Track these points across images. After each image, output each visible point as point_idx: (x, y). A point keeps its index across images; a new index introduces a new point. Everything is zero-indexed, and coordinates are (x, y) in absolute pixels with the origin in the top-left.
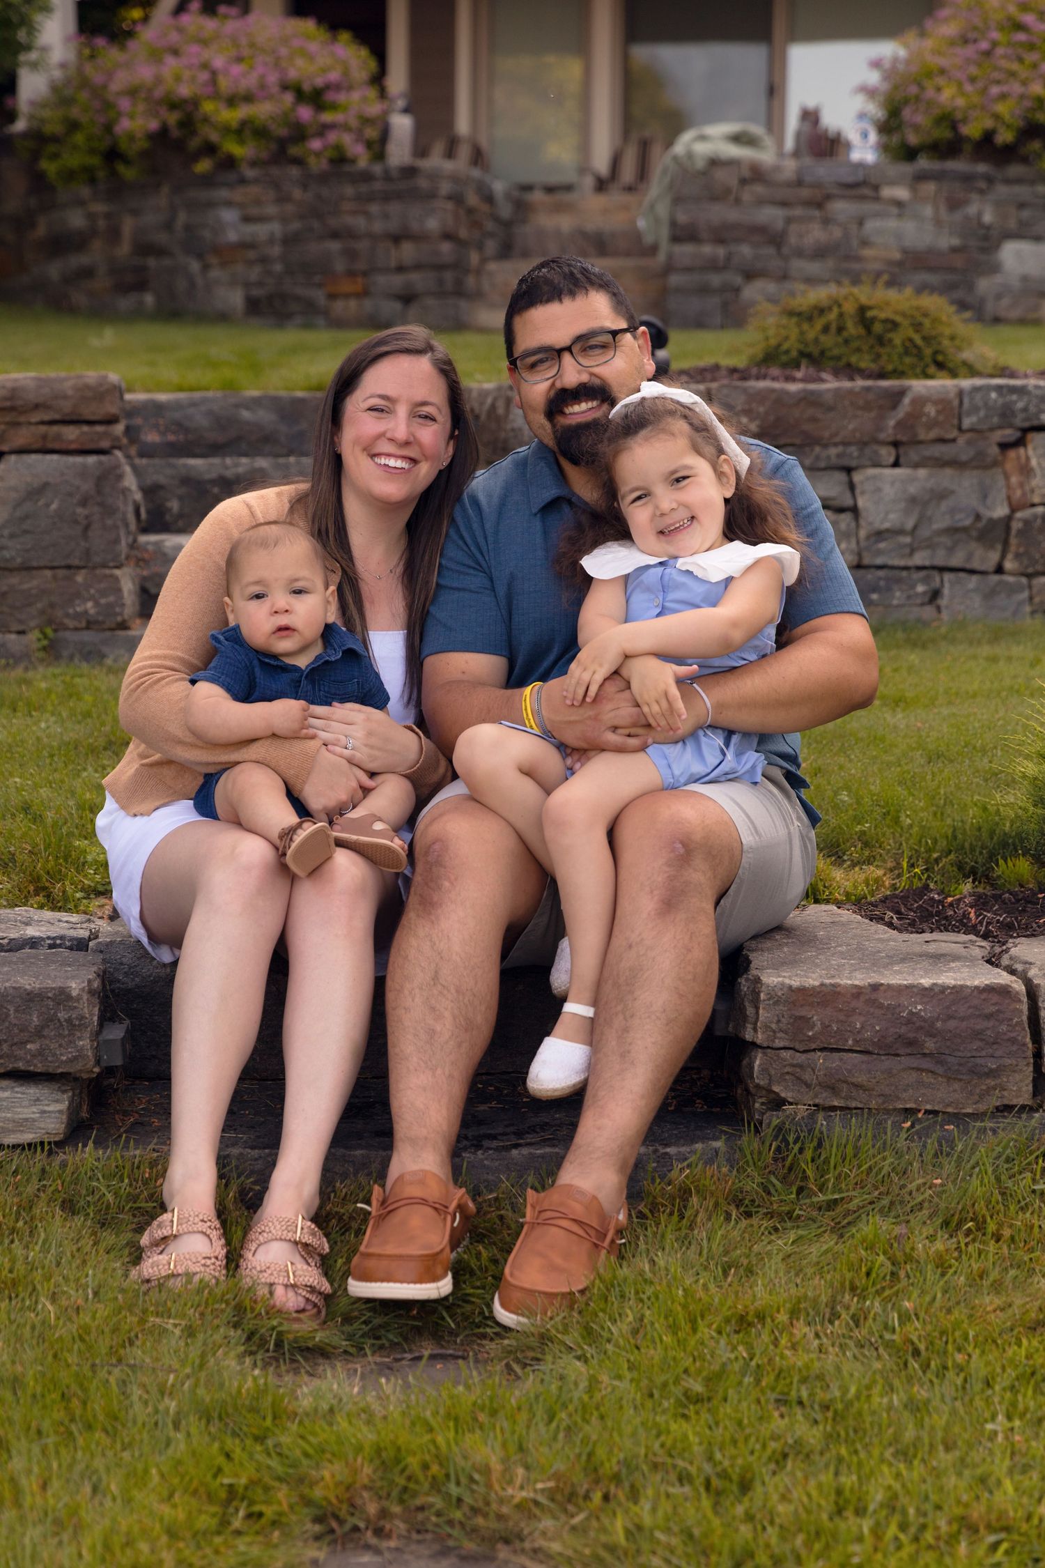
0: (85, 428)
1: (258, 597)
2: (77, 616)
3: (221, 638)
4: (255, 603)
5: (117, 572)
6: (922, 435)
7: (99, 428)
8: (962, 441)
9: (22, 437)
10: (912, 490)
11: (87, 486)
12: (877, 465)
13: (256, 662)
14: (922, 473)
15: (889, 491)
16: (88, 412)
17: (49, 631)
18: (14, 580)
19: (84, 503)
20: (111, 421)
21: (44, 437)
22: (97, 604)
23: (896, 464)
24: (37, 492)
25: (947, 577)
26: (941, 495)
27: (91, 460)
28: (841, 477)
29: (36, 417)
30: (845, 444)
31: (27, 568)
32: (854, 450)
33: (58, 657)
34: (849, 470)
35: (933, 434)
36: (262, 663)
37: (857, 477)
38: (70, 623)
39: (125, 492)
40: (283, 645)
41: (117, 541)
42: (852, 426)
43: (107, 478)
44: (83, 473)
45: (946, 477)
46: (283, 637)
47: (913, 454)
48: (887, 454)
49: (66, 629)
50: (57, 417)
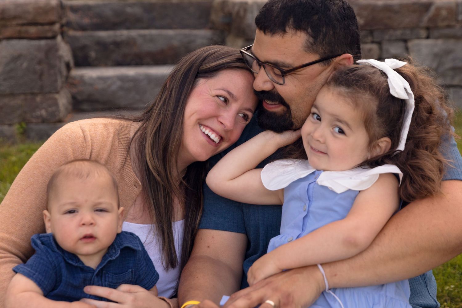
0: (40, 27)
1: (71, 212)
2: (37, 117)
3: (39, 242)
4: (69, 216)
5: (57, 96)
6: (441, 24)
7: (47, 27)
8: (458, 26)
9: (9, 32)
10: (436, 50)
11: (41, 55)
12: (419, 38)
13: (63, 264)
14: (440, 42)
15: (425, 51)
16: (41, 19)
17: (24, 125)
18: (6, 100)
19: (40, 63)
20: (52, 23)
21: (20, 32)
22: (47, 111)
23: (428, 37)
24: (16, 58)
25: (452, 90)
26: (448, 52)
27: (43, 43)
28: (401, 44)
29: (14, 23)
30: (405, 28)
31: (12, 95)
32: (408, 32)
33: (28, 137)
34: (405, 41)
35: (445, 23)
36: (68, 265)
37: (410, 44)
38: (34, 120)
39: (60, 58)
40: (85, 249)
41: (56, 81)
42: (407, 20)
43: (52, 51)
44: (39, 49)
45: (451, 44)
46: (87, 243)
47: (436, 33)
48: (423, 33)
49: (31, 122)
50: (25, 21)
